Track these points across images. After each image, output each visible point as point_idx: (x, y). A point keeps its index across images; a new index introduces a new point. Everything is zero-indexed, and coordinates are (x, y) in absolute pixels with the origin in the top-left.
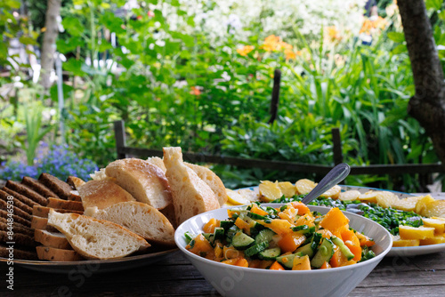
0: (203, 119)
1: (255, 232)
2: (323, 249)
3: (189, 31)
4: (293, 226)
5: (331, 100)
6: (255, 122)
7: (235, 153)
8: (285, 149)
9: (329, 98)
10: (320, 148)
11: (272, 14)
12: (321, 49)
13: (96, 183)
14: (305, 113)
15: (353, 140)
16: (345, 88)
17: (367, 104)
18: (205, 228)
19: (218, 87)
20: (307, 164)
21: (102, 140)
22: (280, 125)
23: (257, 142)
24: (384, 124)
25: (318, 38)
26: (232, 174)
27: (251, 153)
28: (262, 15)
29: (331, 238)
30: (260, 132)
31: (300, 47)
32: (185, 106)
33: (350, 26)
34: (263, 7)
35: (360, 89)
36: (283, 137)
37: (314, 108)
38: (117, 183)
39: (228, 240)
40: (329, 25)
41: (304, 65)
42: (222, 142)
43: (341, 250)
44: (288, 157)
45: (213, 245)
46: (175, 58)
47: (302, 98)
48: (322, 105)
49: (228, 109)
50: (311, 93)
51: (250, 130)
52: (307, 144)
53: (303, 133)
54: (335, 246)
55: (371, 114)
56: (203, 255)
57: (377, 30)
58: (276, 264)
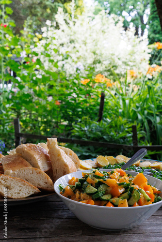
0: (62, 118)
1: (97, 185)
2: (135, 195)
3: (54, 70)
4: (118, 183)
5: (131, 110)
6: (90, 120)
7: (79, 137)
8: (106, 136)
9: (130, 108)
10: (125, 136)
11: (100, 62)
12: (126, 82)
13: (11, 157)
14: (117, 116)
15: (143, 132)
16: (139, 103)
17: (150, 112)
18: (70, 182)
19: (70, 101)
20: (118, 144)
21: (6, 129)
22: (104, 123)
23: (91, 132)
24: (160, 123)
25: (124, 76)
26: (78, 149)
27: (88, 138)
28: (94, 63)
29: (139, 190)
30: (93, 126)
31: (115, 81)
32: (53, 111)
33: (142, 70)
34: (95, 58)
35: (147, 104)
36: (105, 129)
37: (122, 113)
38: (22, 157)
39: (83, 189)
40: (131, 69)
41: (116, 90)
42: (72, 131)
43: (144, 196)
44: (108, 140)
45: (74, 192)
46: (47, 85)
47: (116, 108)
48: (126, 112)
49: (76, 113)
50: (120, 105)
51: (87, 125)
52: (119, 133)
53: (116, 127)
54: (141, 194)
55: (153, 118)
56: (69, 197)
57: (156, 72)
58: (109, 204)
